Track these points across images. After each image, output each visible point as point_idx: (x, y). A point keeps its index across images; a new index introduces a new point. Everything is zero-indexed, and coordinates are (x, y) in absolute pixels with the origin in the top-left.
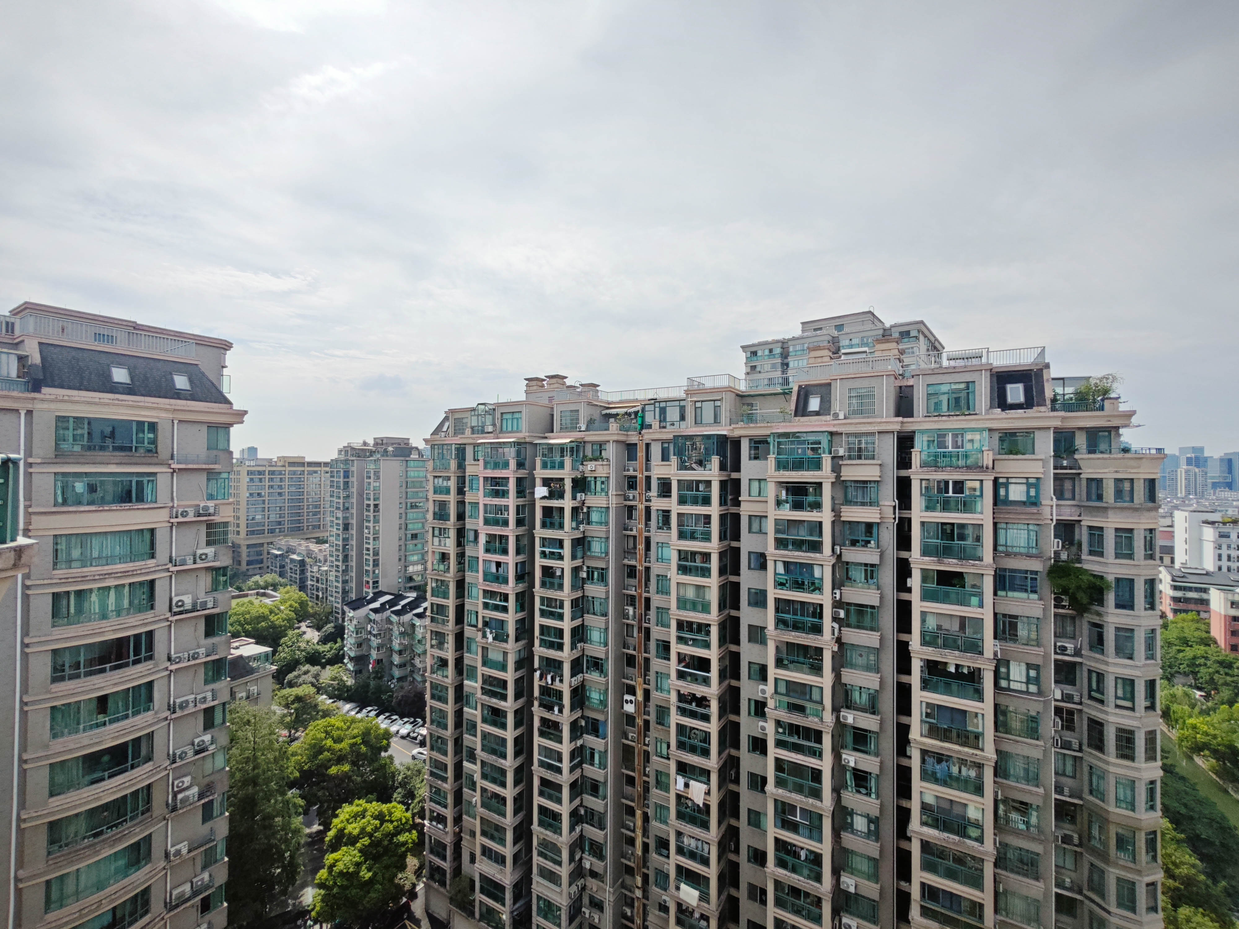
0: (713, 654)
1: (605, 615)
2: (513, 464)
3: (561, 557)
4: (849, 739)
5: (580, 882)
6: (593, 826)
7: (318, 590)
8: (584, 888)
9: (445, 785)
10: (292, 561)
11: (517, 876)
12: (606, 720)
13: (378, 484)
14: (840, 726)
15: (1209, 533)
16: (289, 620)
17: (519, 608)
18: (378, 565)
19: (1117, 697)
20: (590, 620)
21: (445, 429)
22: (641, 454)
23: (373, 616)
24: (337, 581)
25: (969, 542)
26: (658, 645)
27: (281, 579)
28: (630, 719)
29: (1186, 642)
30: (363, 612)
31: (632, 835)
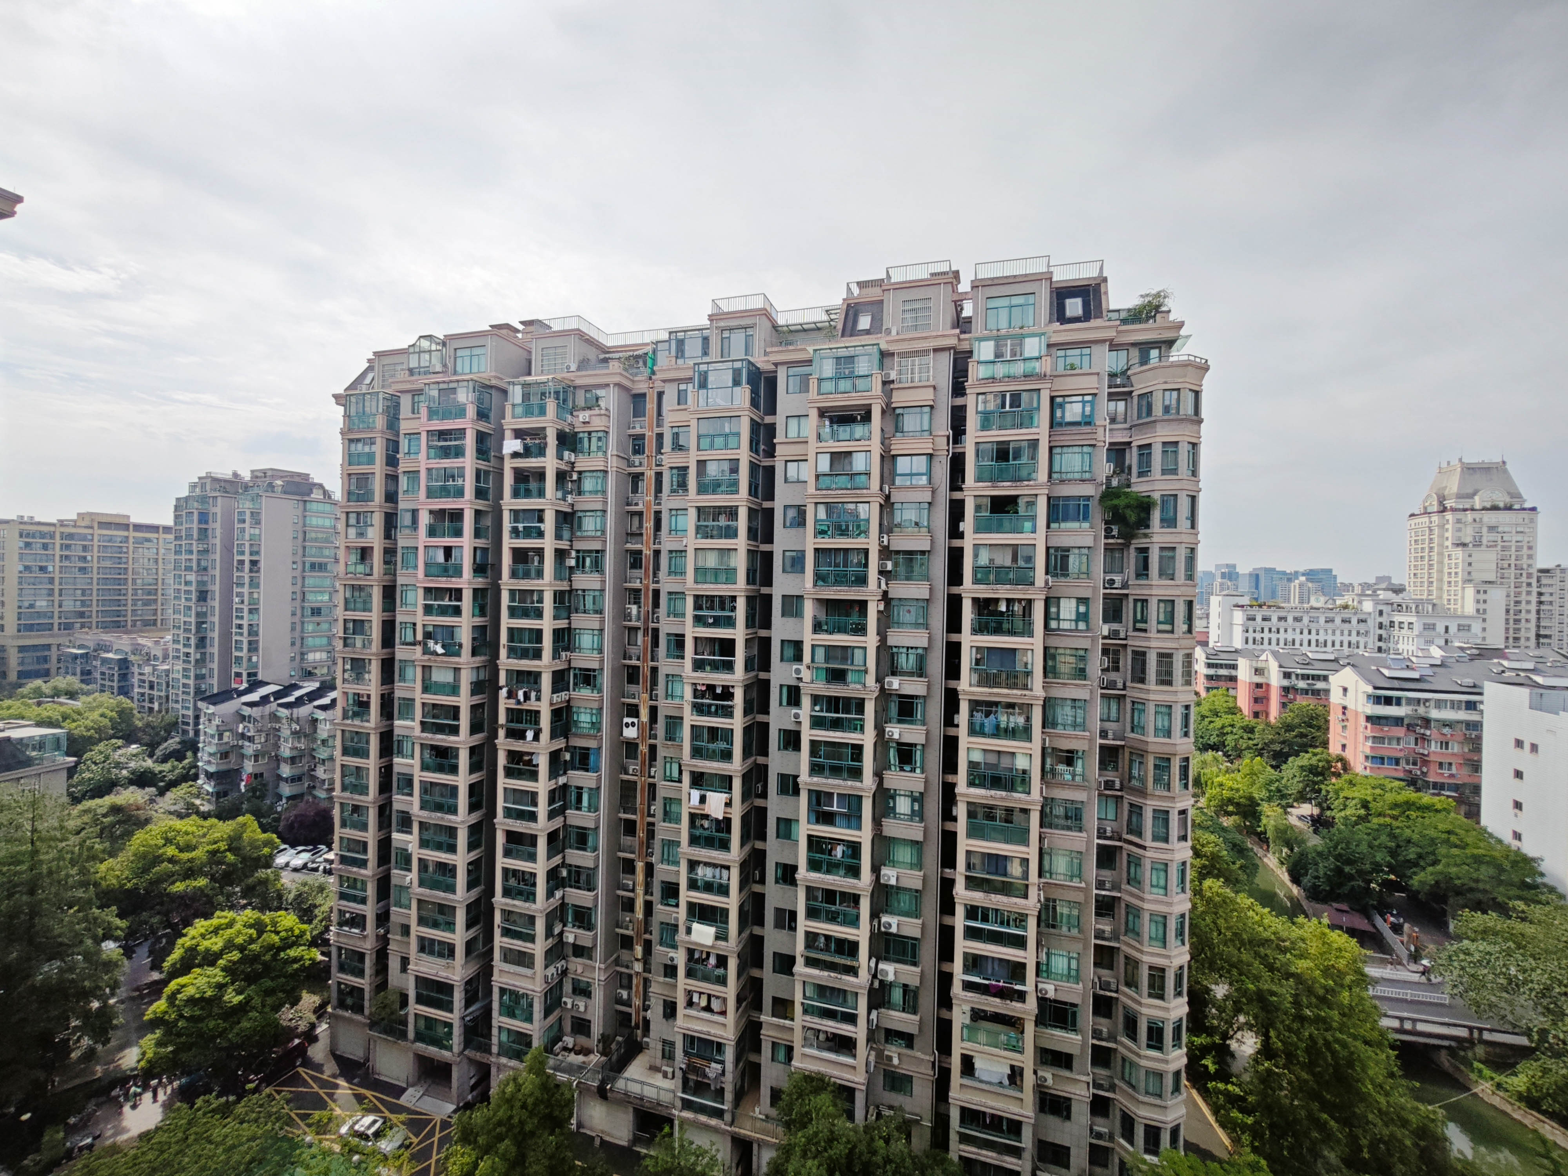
0: (739, 633)
1: (600, 612)
2: (471, 411)
3: (541, 534)
4: (894, 709)
5: (560, 964)
6: (579, 888)
7: (151, 701)
8: (565, 972)
9: (363, 871)
10: (105, 661)
11: (472, 970)
12: (600, 748)
13: (257, 531)
14: (884, 695)
15: (1239, 617)
16: (99, 730)
17: (477, 611)
18: (256, 650)
19: (1159, 623)
20: (579, 621)
21: (368, 380)
22: (651, 405)
23: (247, 711)
24: (187, 677)
25: (1024, 460)
26: (669, 641)
27: (84, 686)
28: (631, 747)
29: (1216, 714)
30: (229, 707)
31: (631, 895)
